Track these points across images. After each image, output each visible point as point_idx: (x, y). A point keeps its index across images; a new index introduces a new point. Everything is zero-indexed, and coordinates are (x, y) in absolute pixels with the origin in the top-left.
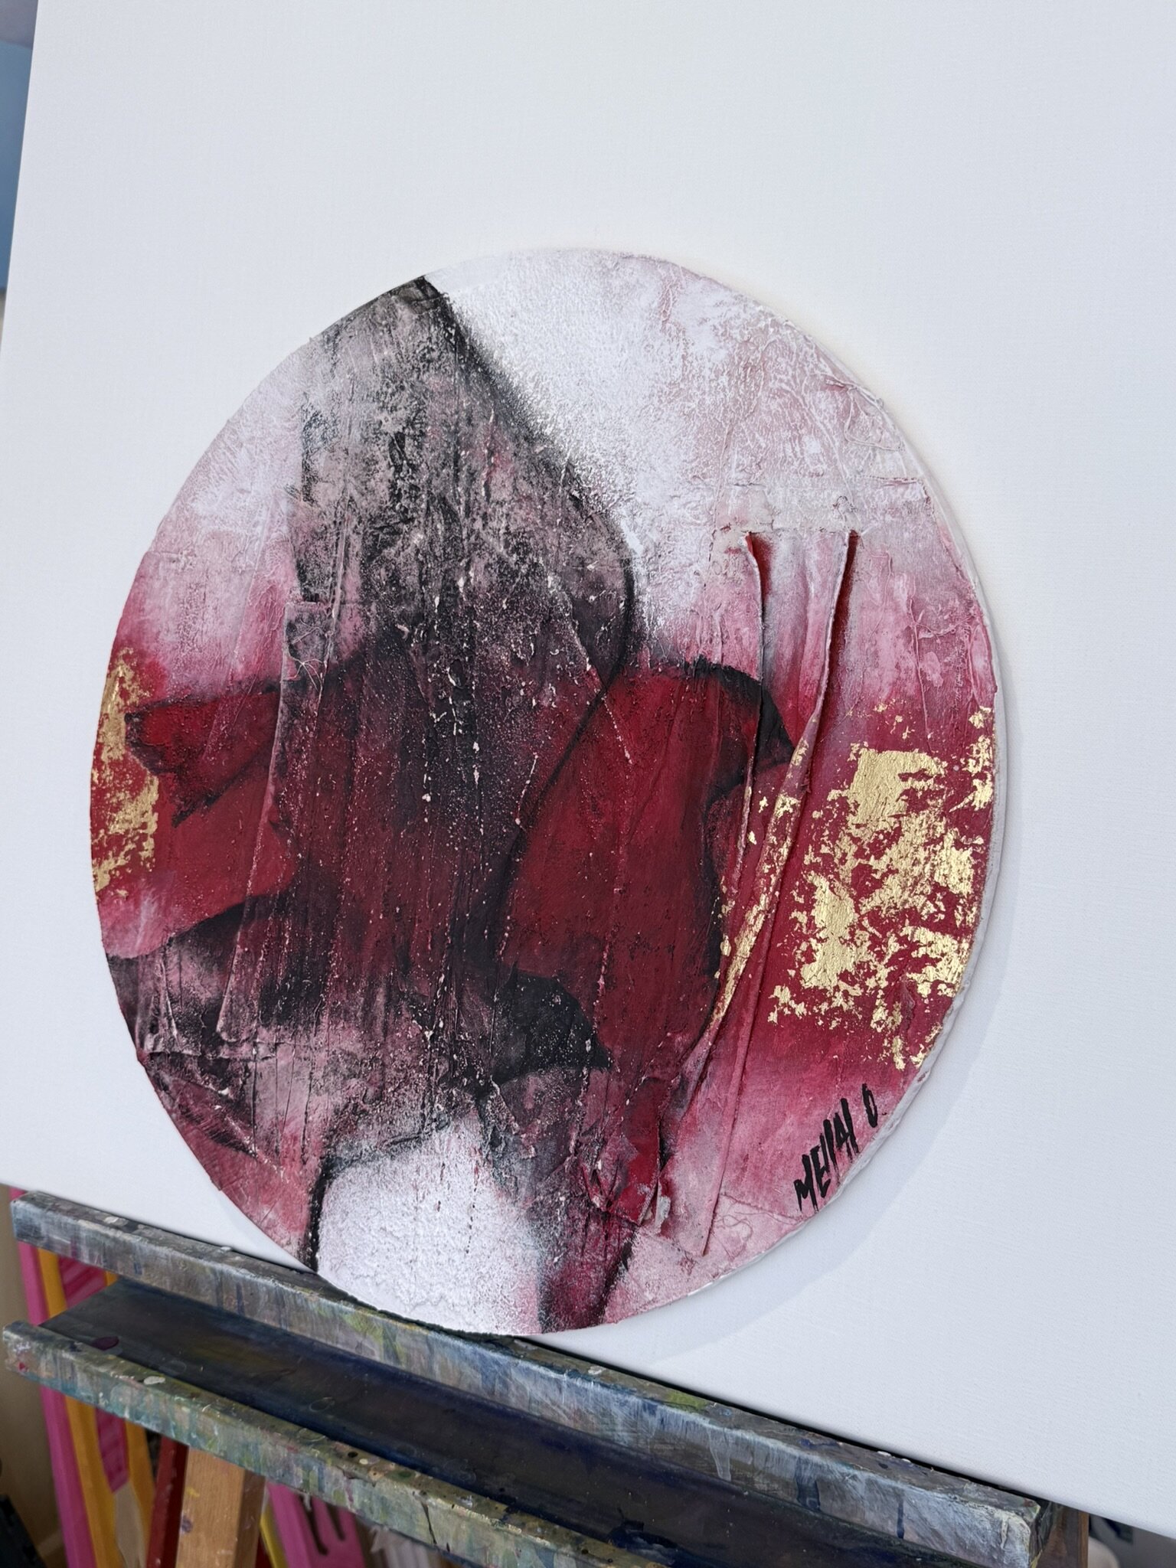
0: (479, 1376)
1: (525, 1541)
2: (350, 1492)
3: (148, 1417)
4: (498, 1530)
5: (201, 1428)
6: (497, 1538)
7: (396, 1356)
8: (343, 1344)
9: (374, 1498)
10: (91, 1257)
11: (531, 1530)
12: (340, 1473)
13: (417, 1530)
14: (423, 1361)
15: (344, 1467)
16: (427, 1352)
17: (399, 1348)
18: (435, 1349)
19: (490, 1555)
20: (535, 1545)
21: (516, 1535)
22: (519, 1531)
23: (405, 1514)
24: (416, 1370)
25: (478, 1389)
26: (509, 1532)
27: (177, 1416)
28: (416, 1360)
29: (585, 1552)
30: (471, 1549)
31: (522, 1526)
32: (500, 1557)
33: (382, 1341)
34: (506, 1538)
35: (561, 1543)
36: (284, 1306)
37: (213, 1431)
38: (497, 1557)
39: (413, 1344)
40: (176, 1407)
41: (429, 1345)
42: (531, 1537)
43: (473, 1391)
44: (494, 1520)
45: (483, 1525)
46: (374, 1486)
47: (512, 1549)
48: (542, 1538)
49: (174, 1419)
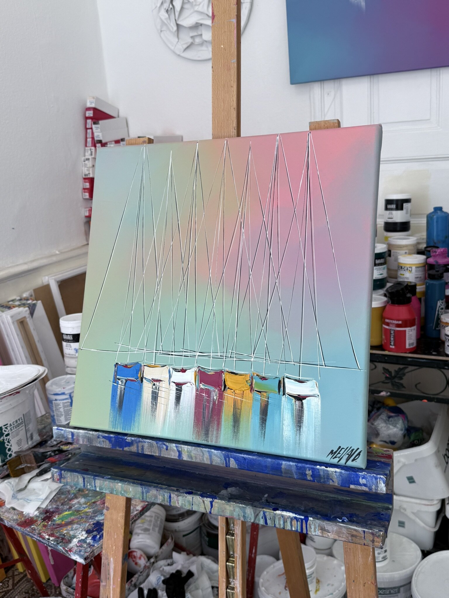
0: (219, 459)
1: (236, 506)
2: (178, 500)
3: (106, 489)
4: (227, 504)
5: (125, 489)
6: (227, 507)
7: (192, 458)
8: (173, 456)
9: (186, 501)
10: (83, 441)
11: (238, 503)
12: (175, 495)
13: (201, 509)
14: (200, 457)
15: (176, 493)
16: (202, 455)
17: (193, 455)
18: (205, 453)
19: (225, 512)
20: (240, 506)
21: (233, 505)
22: (234, 503)
23: (197, 504)
24: (198, 460)
25: (219, 463)
26: (231, 504)
27: (117, 487)
28: (198, 458)
29: (255, 506)
30: (219, 512)
31: (235, 502)
32: (228, 512)
33: (187, 454)
34: (230, 506)
35: (247, 505)
36: (153, 447)
37: (130, 489)
38: (227, 513)
39: (198, 453)
40: (116, 484)
41: (202, 452)
42: (238, 505)
43: (217, 464)
44: (226, 501)
45: (223, 504)
46: (186, 497)
47: (232, 508)
48: (241, 504)
49: (115, 488)
